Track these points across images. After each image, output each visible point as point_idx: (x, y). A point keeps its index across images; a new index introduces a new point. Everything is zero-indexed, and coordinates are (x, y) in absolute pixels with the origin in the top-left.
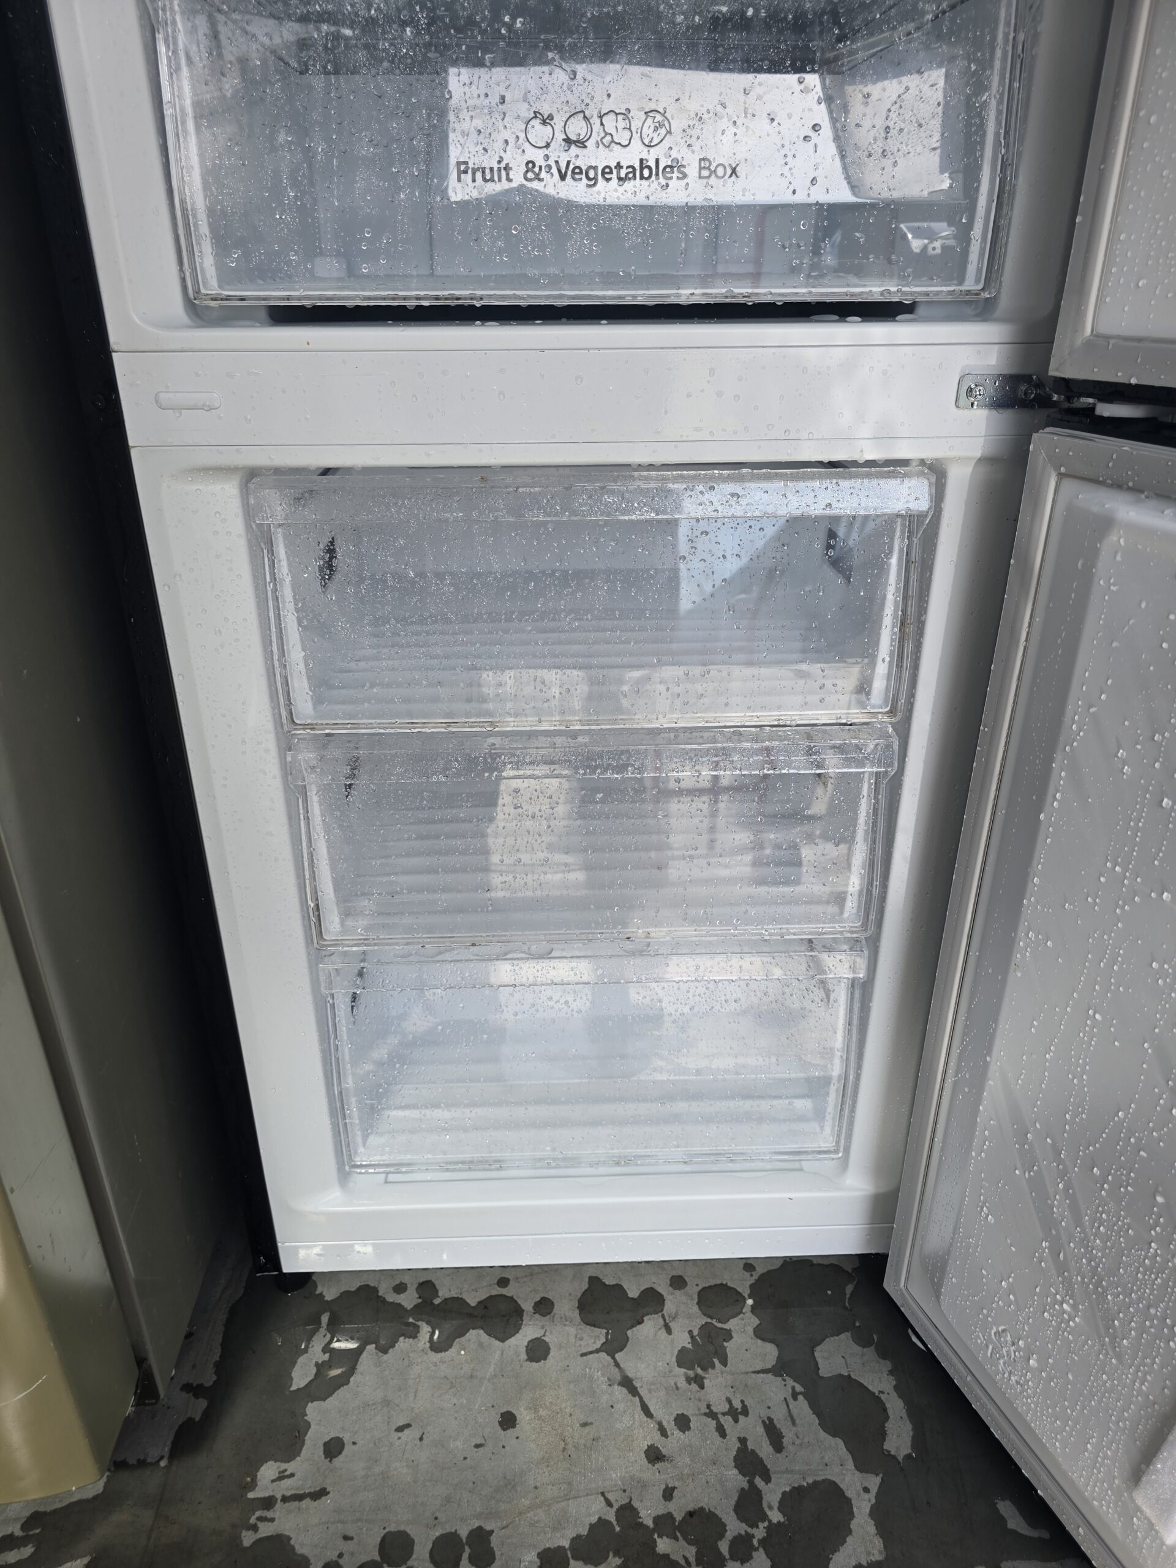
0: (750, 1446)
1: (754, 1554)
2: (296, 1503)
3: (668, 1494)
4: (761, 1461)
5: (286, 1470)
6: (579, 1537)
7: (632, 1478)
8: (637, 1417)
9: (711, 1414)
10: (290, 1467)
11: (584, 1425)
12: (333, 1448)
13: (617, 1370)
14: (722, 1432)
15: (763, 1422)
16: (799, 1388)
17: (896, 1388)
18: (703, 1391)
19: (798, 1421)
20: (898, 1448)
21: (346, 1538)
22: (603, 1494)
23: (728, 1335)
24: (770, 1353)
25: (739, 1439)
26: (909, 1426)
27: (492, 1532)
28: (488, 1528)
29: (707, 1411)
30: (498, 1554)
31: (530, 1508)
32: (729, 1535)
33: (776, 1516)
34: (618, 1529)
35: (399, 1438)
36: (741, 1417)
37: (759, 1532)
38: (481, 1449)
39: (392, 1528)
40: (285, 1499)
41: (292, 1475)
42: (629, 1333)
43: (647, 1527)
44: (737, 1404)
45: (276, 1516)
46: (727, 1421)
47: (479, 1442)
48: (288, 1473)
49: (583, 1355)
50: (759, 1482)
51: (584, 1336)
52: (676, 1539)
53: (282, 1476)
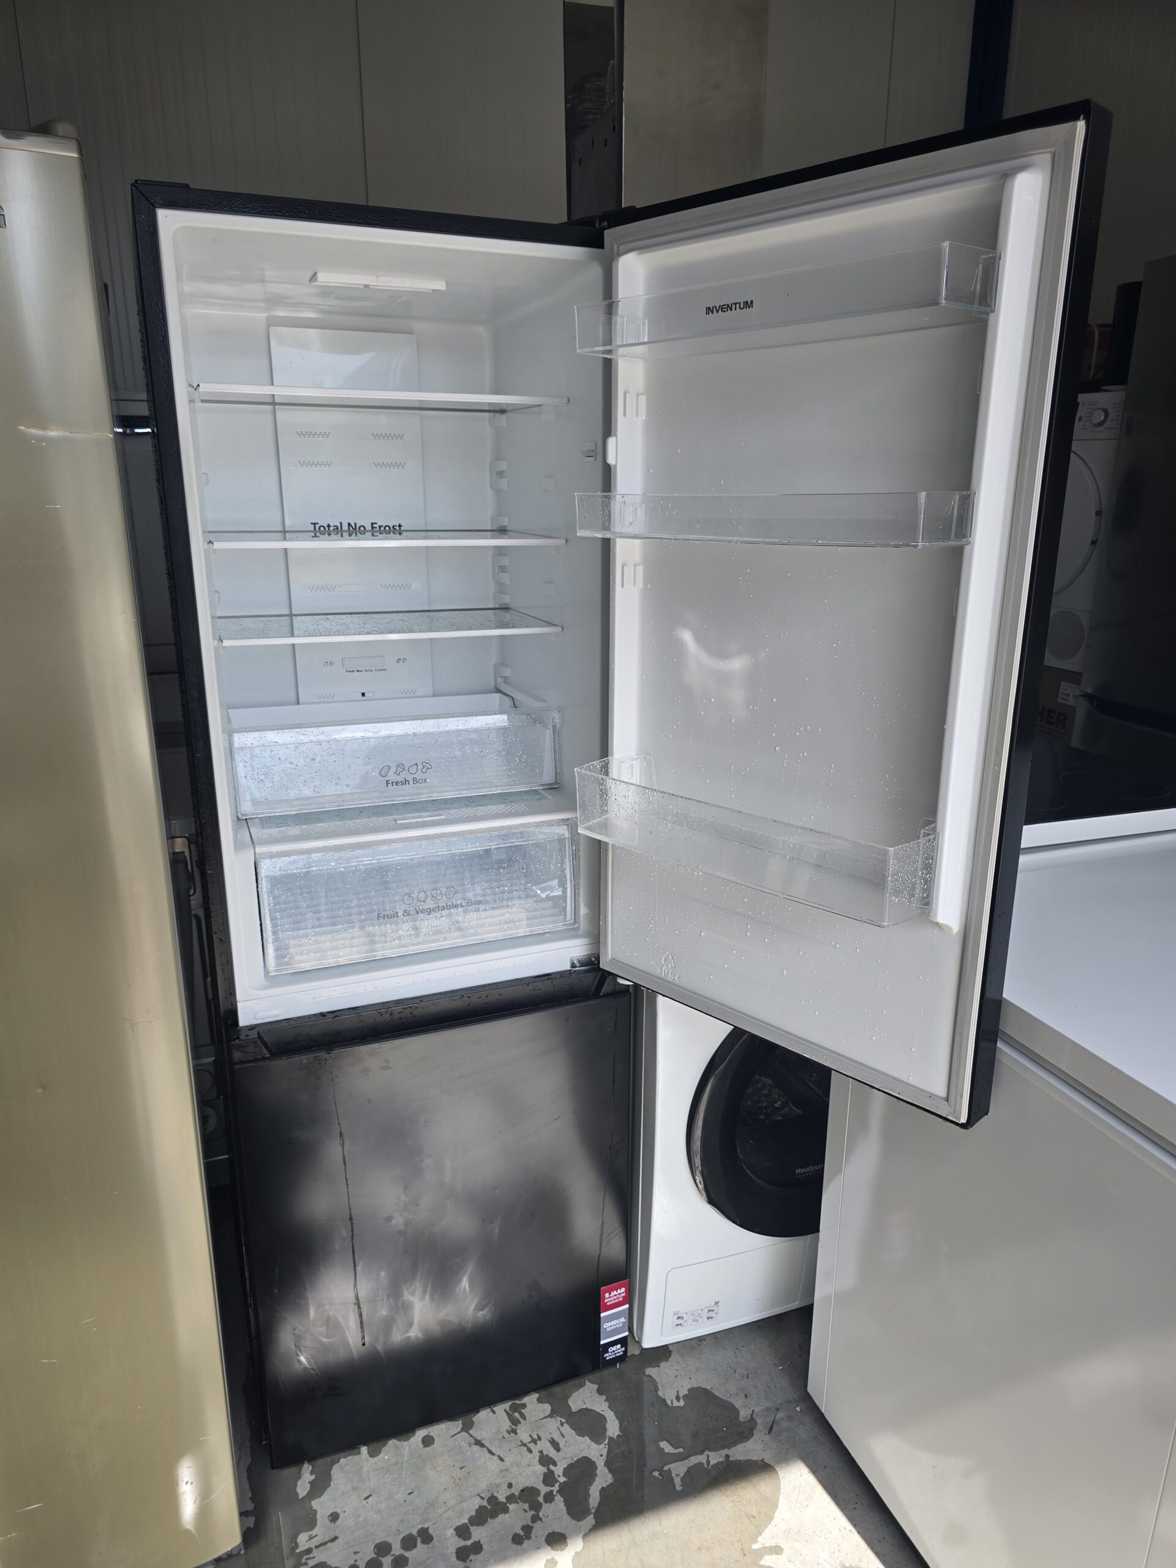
0: (545, 1453)
1: (555, 1498)
2: (323, 1547)
3: (510, 1486)
4: (551, 1458)
5: (312, 1535)
6: (471, 1517)
7: (491, 1484)
8: (487, 1456)
9: (524, 1445)
10: (314, 1532)
11: (461, 1468)
12: (334, 1517)
13: (471, 1438)
14: (530, 1451)
15: (549, 1441)
16: (563, 1420)
17: (609, 1407)
18: (517, 1436)
19: (565, 1436)
20: (613, 1434)
21: (355, 1553)
22: (478, 1495)
23: (524, 1406)
24: (547, 1408)
25: (539, 1452)
26: (617, 1422)
27: (428, 1528)
28: (426, 1526)
29: (521, 1444)
30: (434, 1536)
31: (444, 1512)
32: (542, 1494)
33: (562, 1479)
34: (489, 1507)
35: (368, 1502)
36: (538, 1442)
37: (556, 1487)
38: (412, 1495)
39: (378, 1541)
40: (317, 1547)
41: (316, 1536)
42: (474, 1419)
43: (503, 1502)
44: (535, 1437)
45: (315, 1555)
46: (532, 1446)
47: (410, 1491)
48: (313, 1535)
49: (452, 1436)
50: (552, 1467)
51: (451, 1427)
52: (518, 1503)
53: (311, 1538)
